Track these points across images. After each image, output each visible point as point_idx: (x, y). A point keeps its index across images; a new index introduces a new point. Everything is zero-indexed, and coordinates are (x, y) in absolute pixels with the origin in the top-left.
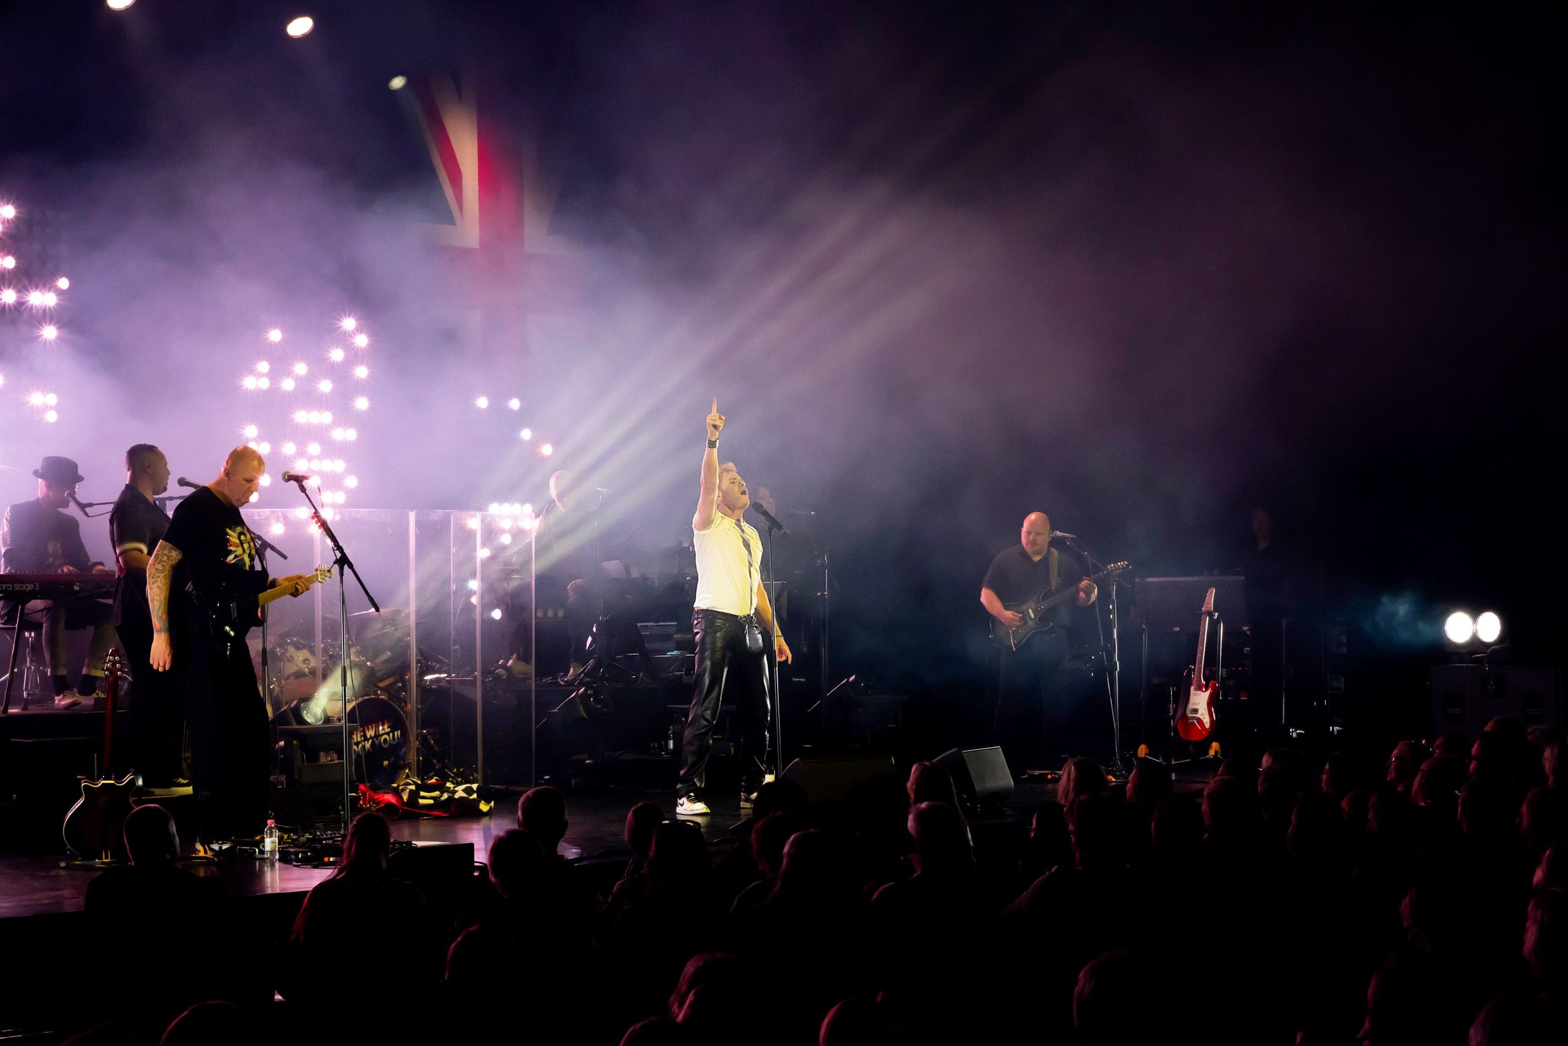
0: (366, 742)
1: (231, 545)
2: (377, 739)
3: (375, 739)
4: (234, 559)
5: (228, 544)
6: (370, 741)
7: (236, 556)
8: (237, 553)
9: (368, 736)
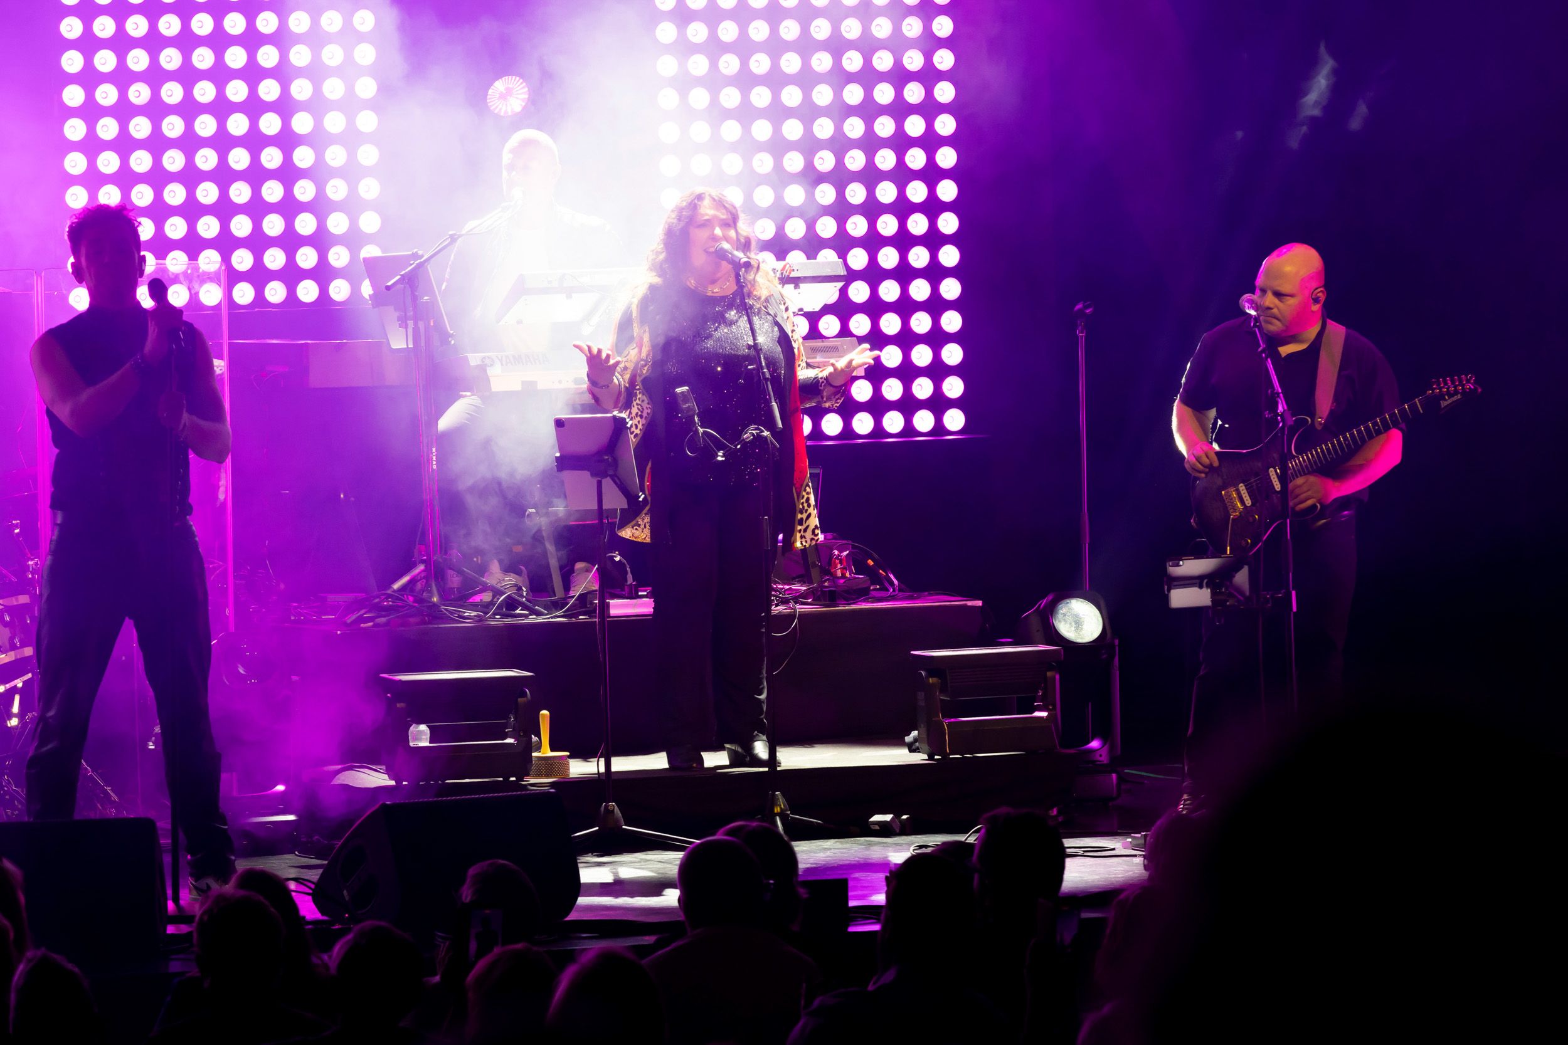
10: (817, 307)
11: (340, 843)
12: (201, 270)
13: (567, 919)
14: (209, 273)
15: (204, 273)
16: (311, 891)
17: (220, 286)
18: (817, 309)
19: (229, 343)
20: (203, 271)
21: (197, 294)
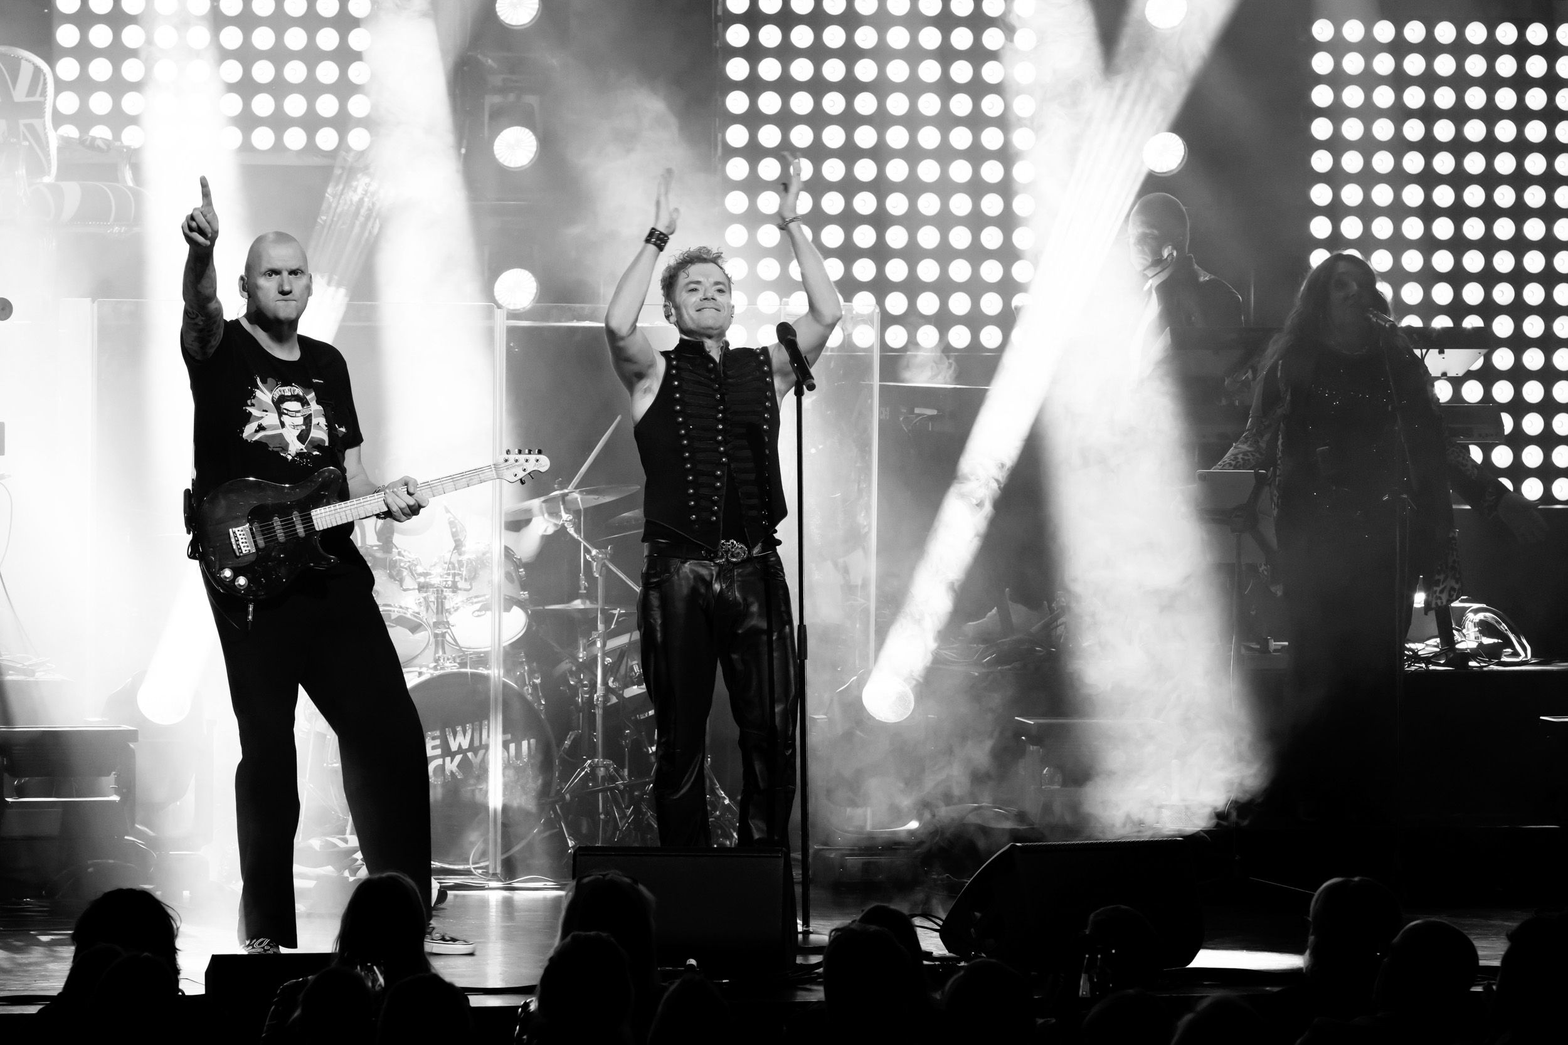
0: (448, 759)
1: (253, 405)
2: (476, 754)
3: (470, 754)
4: (257, 431)
5: (249, 402)
6: (458, 758)
7: (261, 428)
8: (264, 423)
9: (454, 747)
10: (1461, 373)
11: (969, 882)
12: (854, 312)
13: (1189, 966)
14: (862, 316)
15: (858, 315)
16: (939, 928)
17: (873, 328)
18: (1460, 375)
19: (880, 386)
20: (857, 313)
21: (850, 335)
